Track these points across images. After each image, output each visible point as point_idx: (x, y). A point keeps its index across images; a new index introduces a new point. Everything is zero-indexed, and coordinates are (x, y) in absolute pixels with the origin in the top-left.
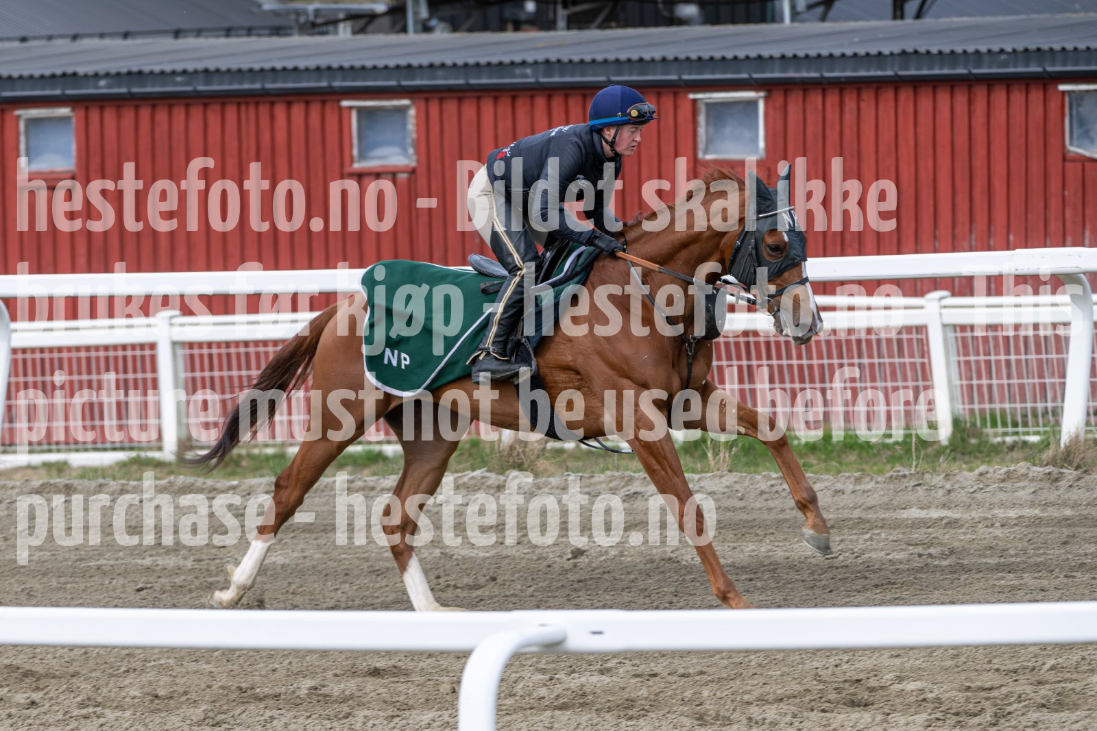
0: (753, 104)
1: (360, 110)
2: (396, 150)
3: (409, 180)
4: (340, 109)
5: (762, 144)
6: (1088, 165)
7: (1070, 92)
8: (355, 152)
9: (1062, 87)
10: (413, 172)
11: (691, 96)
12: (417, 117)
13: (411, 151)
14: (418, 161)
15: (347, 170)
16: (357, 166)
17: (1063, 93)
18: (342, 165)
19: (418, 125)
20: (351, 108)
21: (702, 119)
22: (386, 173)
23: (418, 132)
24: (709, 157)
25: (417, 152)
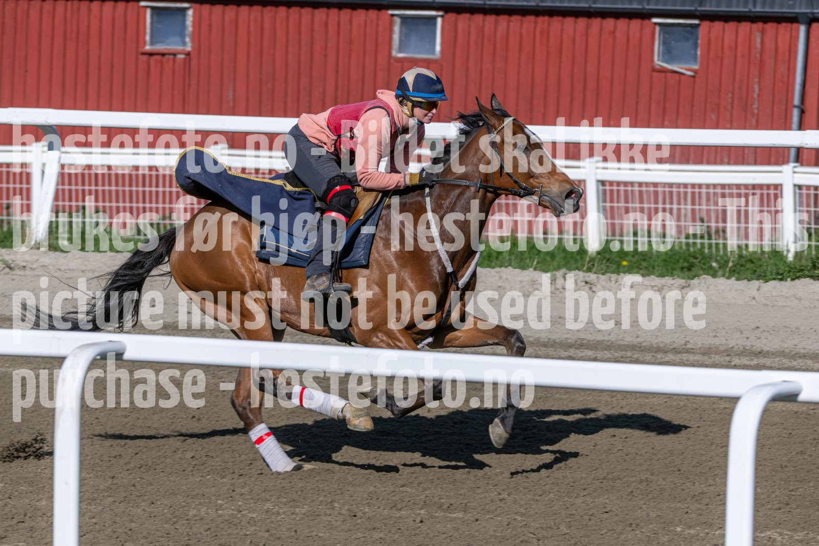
0: (434, 18)
1: (153, 8)
2: (178, 39)
3: (185, 59)
4: (139, 7)
5: (438, 48)
6: (669, 75)
7: (660, 24)
8: (148, 38)
9: (655, 20)
10: (188, 54)
11: (390, 12)
12: (194, 16)
13: (188, 40)
14: (192, 47)
15: (141, 50)
16: (148, 47)
17: (656, 24)
18: (138, 47)
19: (194, 22)
20: (147, 7)
21: (397, 28)
22: (169, 54)
23: (194, 26)
24: (400, 55)
25: (193, 41)
